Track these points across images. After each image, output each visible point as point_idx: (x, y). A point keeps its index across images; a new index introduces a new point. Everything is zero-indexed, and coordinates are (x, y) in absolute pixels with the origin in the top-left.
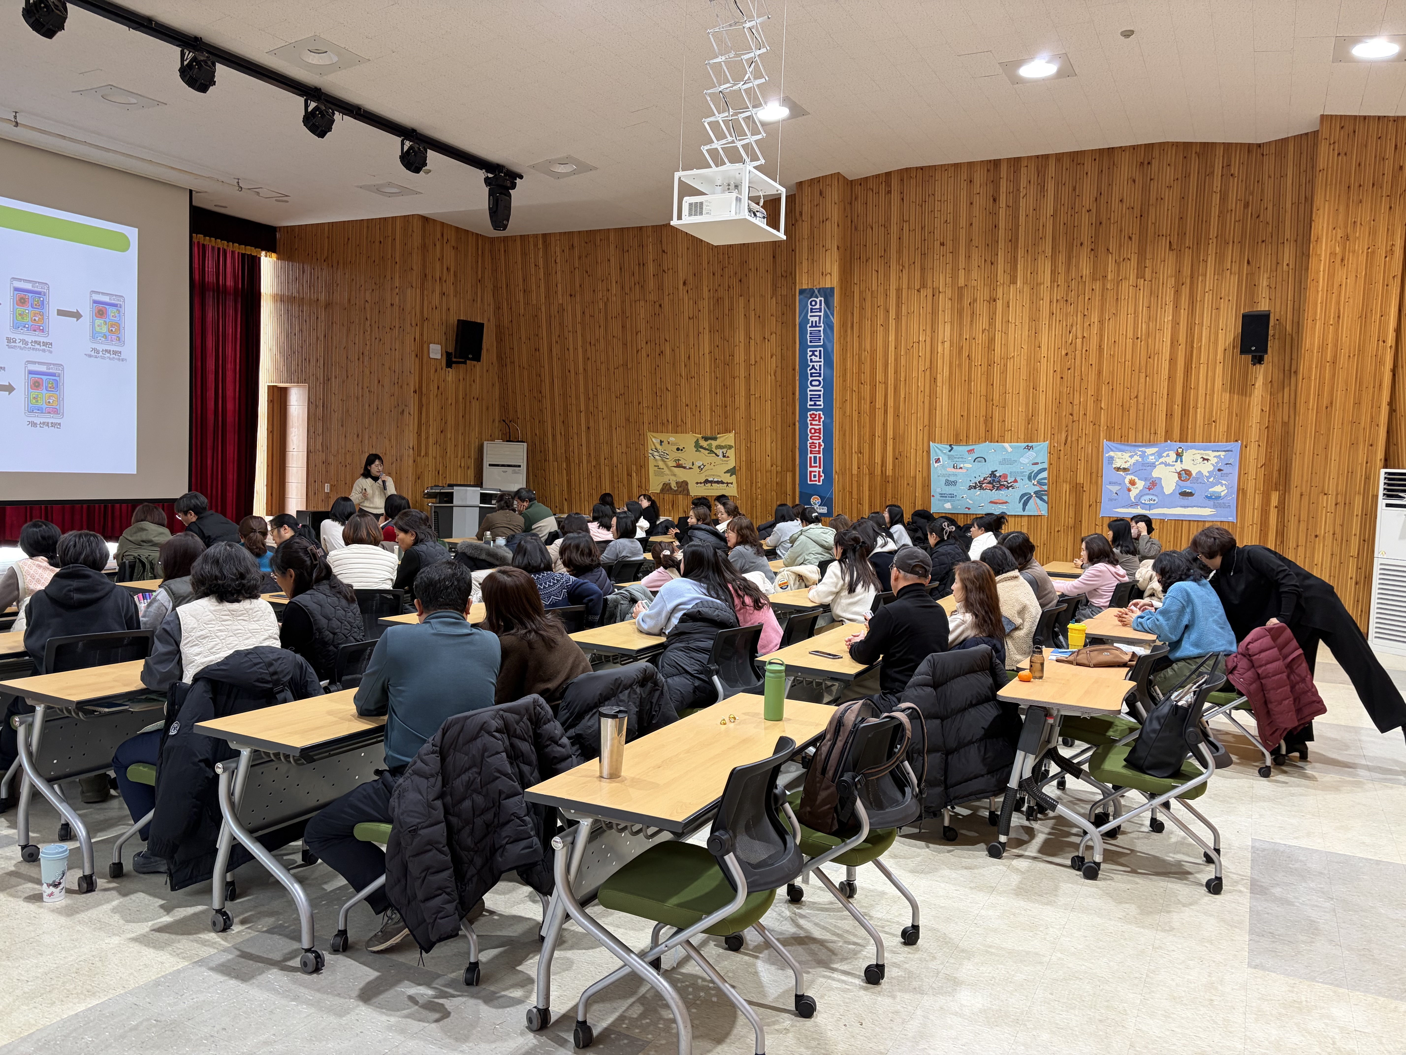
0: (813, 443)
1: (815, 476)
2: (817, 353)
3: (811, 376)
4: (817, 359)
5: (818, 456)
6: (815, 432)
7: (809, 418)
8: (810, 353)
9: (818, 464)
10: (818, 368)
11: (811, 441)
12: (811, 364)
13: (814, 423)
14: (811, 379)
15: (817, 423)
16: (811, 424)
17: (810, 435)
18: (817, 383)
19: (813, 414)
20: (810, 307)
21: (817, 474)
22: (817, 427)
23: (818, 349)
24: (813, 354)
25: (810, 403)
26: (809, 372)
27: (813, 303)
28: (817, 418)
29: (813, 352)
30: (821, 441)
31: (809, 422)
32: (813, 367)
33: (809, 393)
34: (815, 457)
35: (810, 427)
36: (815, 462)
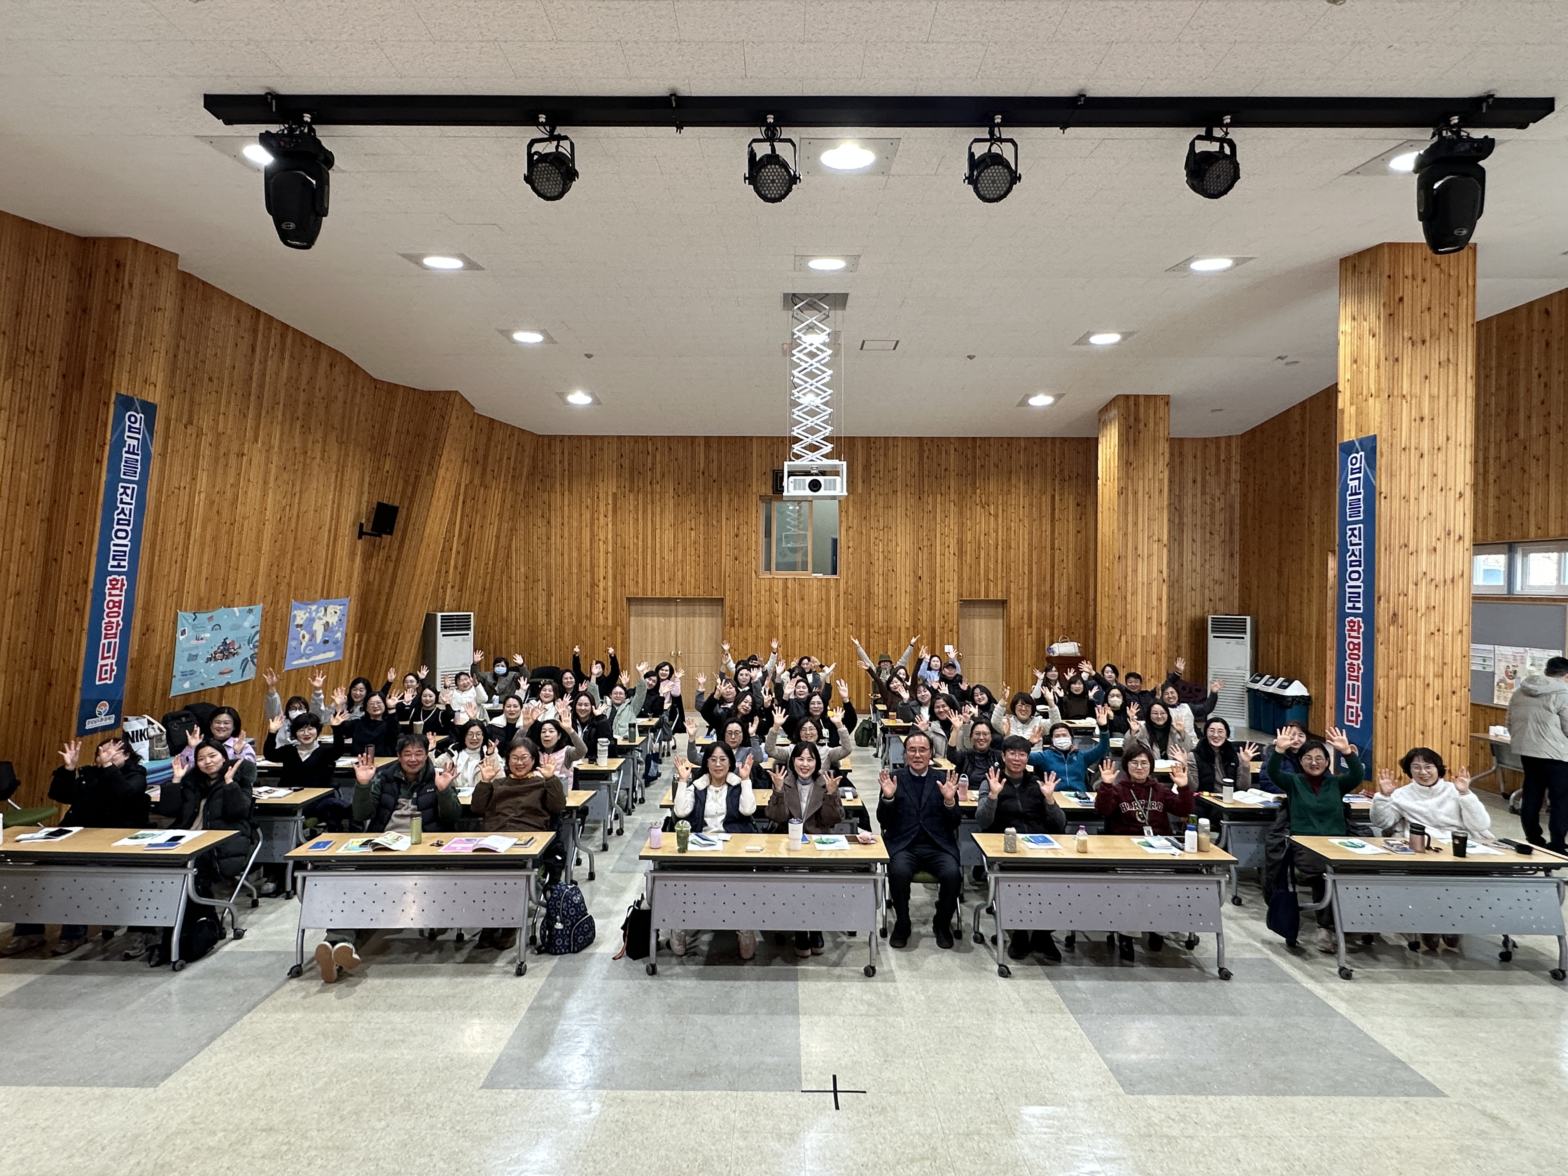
0: (110, 622)
1: (106, 671)
2: (129, 492)
3: (118, 524)
4: (128, 500)
5: (113, 640)
6: (114, 606)
7: (109, 586)
8: (121, 490)
9: (111, 654)
10: (127, 512)
11: (107, 620)
12: (121, 506)
13: (114, 592)
14: (116, 527)
15: (117, 592)
16: (110, 595)
17: (107, 610)
18: (123, 534)
19: (115, 579)
20: (128, 423)
21: (108, 668)
22: (116, 599)
23: (131, 486)
24: (125, 493)
25: (112, 563)
26: (116, 517)
27: (133, 419)
28: (119, 586)
29: (125, 488)
30: (120, 619)
31: (107, 592)
32: (123, 511)
33: (113, 548)
34: (110, 643)
35: (108, 598)
36: (108, 652)
